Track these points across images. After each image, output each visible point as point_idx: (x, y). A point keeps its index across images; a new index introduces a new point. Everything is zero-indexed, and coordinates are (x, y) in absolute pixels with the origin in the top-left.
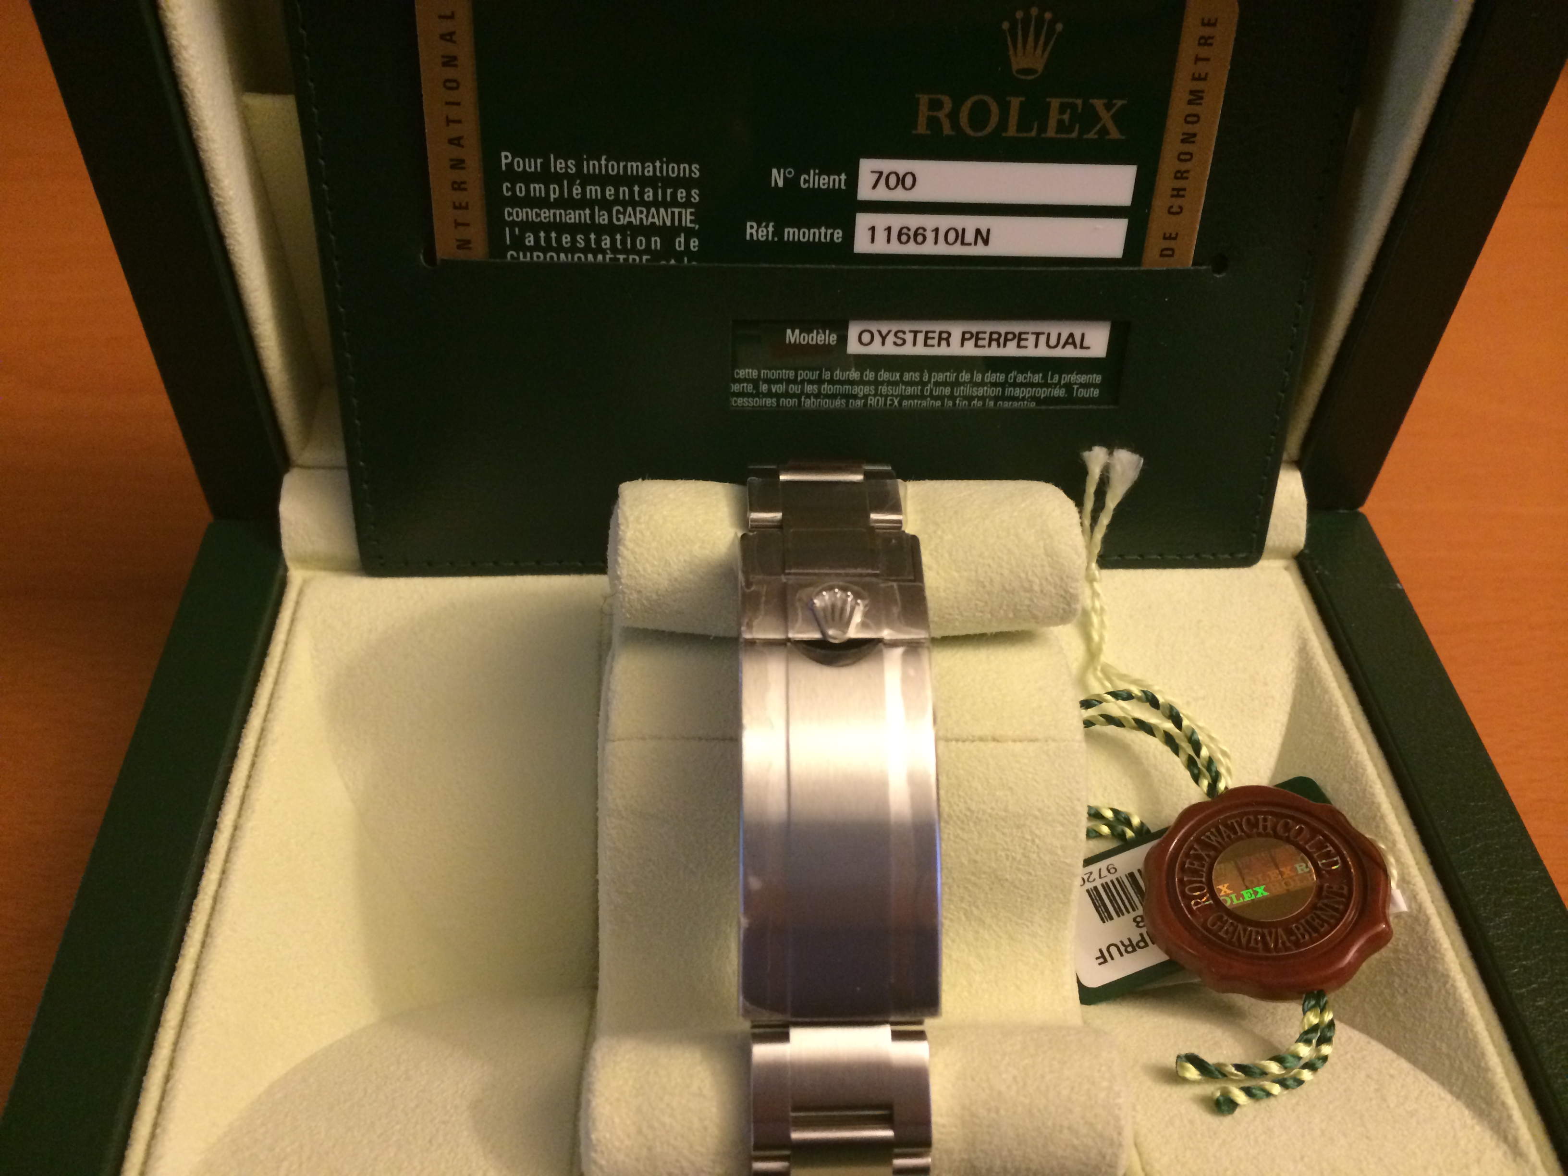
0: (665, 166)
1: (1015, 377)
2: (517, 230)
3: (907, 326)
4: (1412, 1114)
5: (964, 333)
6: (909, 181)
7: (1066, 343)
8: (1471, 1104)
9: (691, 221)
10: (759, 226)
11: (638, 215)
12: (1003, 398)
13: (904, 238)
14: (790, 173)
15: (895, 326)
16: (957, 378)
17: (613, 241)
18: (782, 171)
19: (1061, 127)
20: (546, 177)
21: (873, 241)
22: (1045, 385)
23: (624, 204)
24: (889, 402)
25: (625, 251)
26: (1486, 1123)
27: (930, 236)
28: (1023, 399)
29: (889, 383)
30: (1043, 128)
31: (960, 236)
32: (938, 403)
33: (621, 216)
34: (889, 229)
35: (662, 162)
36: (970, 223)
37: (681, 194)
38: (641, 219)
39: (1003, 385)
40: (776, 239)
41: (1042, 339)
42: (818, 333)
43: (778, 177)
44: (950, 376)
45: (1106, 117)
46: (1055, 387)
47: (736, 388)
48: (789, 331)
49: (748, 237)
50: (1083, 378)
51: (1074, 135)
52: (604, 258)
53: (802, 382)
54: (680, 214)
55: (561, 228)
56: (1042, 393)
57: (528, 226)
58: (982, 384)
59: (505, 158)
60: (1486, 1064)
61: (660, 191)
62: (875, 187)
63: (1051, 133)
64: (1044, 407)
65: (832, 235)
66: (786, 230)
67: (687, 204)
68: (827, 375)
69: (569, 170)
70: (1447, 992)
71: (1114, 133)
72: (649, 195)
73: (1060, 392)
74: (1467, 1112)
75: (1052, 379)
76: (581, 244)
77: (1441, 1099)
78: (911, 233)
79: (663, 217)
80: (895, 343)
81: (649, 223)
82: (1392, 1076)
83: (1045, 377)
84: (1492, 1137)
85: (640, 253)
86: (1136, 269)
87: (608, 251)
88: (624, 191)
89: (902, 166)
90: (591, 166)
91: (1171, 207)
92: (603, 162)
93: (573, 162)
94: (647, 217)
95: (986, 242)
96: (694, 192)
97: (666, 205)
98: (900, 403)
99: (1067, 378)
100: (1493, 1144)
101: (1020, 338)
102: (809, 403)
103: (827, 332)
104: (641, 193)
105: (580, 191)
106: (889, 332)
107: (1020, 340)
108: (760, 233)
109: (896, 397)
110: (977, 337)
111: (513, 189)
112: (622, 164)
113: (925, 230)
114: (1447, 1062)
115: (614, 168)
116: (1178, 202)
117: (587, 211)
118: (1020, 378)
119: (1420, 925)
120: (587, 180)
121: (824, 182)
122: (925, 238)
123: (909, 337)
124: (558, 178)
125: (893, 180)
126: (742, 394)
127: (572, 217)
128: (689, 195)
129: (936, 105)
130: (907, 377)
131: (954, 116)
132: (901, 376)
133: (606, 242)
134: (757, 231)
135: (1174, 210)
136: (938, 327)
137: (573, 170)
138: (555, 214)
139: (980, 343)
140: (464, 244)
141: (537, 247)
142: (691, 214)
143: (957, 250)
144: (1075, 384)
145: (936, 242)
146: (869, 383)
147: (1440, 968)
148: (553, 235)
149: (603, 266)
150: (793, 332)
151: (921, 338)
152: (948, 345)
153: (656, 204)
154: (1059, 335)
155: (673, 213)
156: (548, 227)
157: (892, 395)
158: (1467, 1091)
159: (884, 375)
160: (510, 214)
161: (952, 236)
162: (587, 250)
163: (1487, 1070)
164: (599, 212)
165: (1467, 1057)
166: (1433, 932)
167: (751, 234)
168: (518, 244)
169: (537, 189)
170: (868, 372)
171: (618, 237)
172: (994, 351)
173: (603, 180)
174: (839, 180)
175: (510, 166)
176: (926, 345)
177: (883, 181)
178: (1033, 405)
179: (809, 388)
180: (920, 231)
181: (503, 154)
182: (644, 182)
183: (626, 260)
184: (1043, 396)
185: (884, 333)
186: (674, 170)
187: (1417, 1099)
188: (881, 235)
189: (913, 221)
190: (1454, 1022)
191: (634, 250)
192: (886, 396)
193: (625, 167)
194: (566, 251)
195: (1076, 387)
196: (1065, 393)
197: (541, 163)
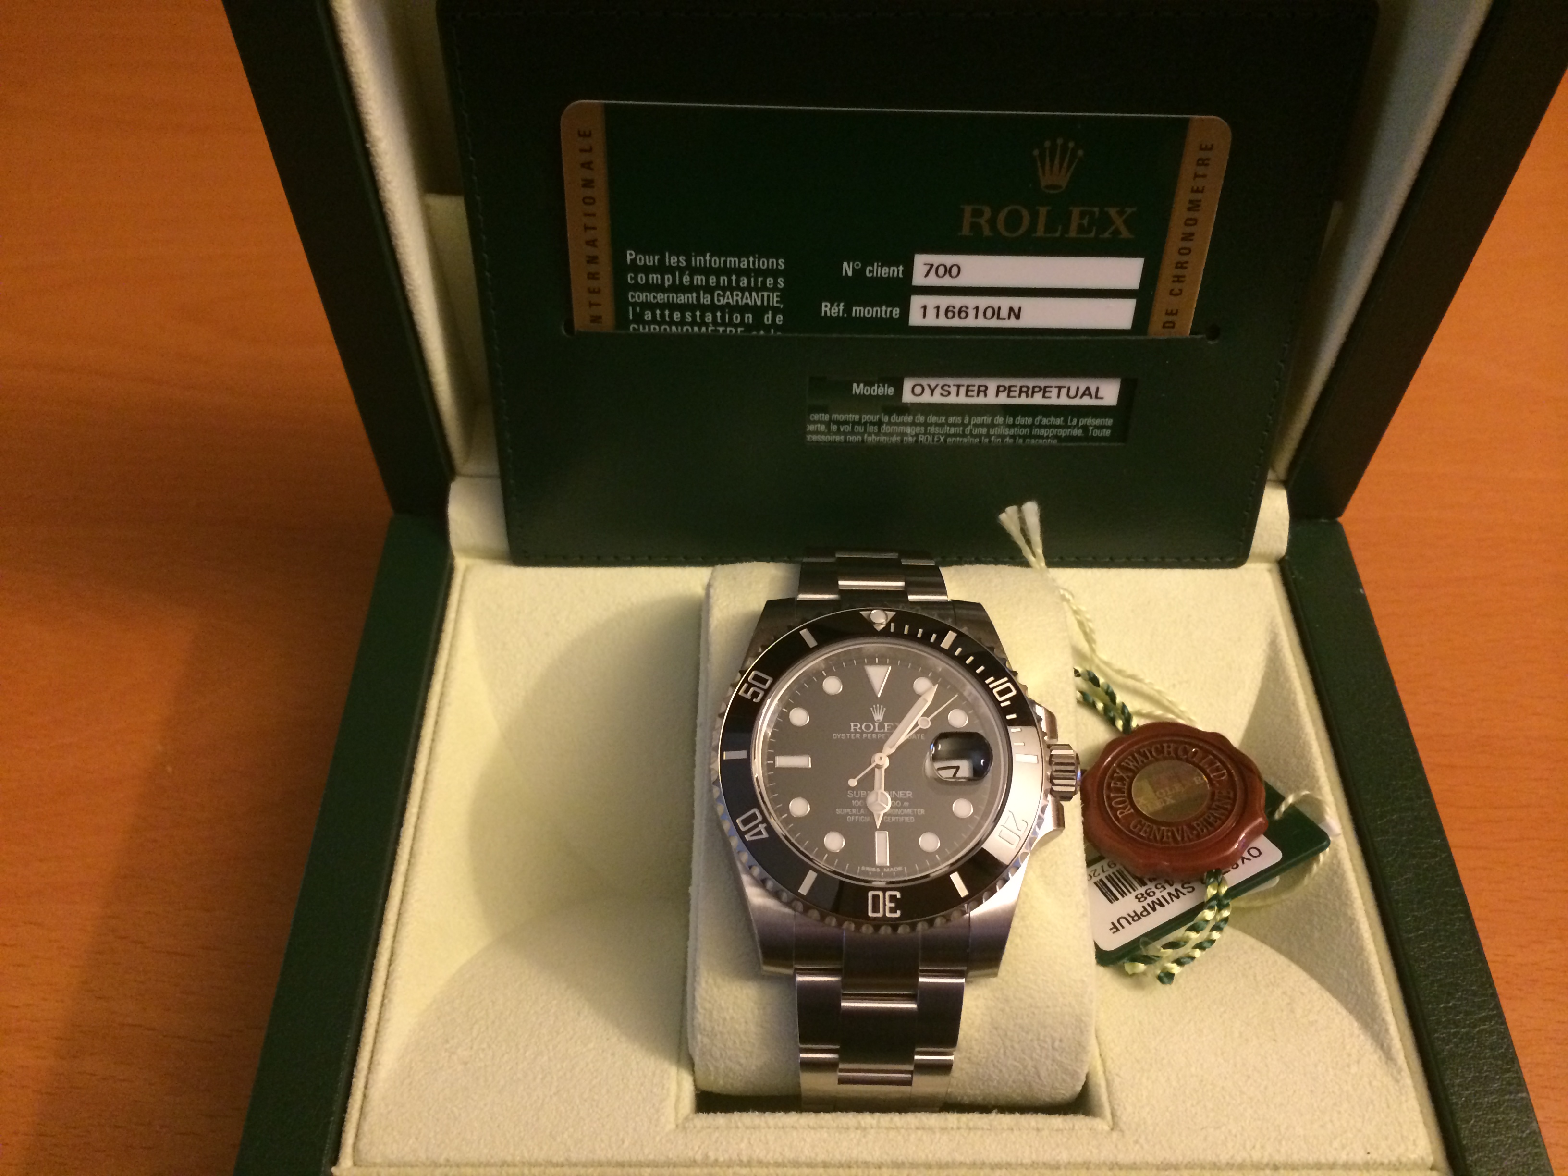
0: (757, 260)
1: (1041, 421)
2: (638, 309)
3: (951, 381)
4: (1312, 1023)
5: (998, 387)
6: (955, 271)
7: (1084, 394)
8: (1359, 1018)
9: (777, 302)
10: (832, 305)
11: (735, 298)
12: (1031, 436)
13: (950, 314)
14: (858, 265)
15: (941, 381)
16: (993, 420)
17: (714, 317)
18: (851, 264)
19: (1081, 229)
20: (662, 268)
21: (924, 316)
22: (1065, 426)
23: (724, 289)
24: (936, 439)
25: (723, 324)
26: (1369, 1034)
27: (972, 313)
28: (1048, 437)
29: (937, 425)
30: (1066, 229)
31: (997, 313)
32: (977, 440)
33: (721, 299)
34: (938, 308)
35: (754, 258)
36: (1004, 303)
37: (770, 282)
38: (737, 301)
39: (1031, 427)
40: (845, 315)
41: (1064, 391)
42: (878, 387)
43: (848, 269)
44: (987, 419)
45: (1119, 222)
46: (1074, 429)
47: (811, 428)
48: (855, 385)
49: (823, 314)
50: (1098, 422)
51: (1092, 235)
52: (707, 329)
53: (865, 423)
54: (768, 296)
55: (673, 307)
56: (1063, 433)
57: (646, 306)
58: (1014, 425)
59: (630, 255)
60: (1375, 989)
61: (752, 280)
62: (926, 276)
63: (1073, 234)
64: (1064, 444)
65: (891, 312)
66: (854, 309)
67: (775, 289)
68: (885, 419)
69: (680, 264)
70: (1352, 931)
71: (1125, 234)
72: (744, 282)
73: (1078, 432)
74: (1356, 1024)
75: (1071, 421)
76: (689, 319)
77: (1338, 1013)
78: (956, 311)
79: (755, 299)
80: (942, 395)
81: (743, 303)
82: (1302, 994)
83: (1065, 421)
84: (1372, 1044)
85: (736, 326)
86: (1142, 338)
87: (711, 325)
88: (724, 280)
89: (948, 259)
90: (698, 261)
91: (1172, 290)
92: (708, 258)
93: (684, 258)
94: (742, 298)
95: (1018, 317)
96: (781, 281)
97: (757, 290)
98: (945, 440)
99: (1083, 421)
100: (1372, 1050)
101: (1045, 391)
102: (871, 439)
103: (886, 385)
104: (737, 281)
105: (689, 279)
106: (937, 386)
107: (1045, 392)
108: (833, 311)
109: (942, 435)
110: (1009, 390)
111: (635, 278)
112: (722, 260)
113: (967, 308)
114: (1346, 986)
115: (716, 262)
116: (1178, 286)
117: (694, 295)
118: (1045, 421)
119: (1338, 877)
120: (694, 271)
121: (885, 272)
122: (967, 315)
123: (953, 390)
124: (671, 270)
125: (941, 271)
126: (817, 432)
127: (682, 299)
128: (776, 282)
129: (978, 213)
130: (951, 420)
131: (992, 222)
132: (946, 420)
133: (709, 318)
134: (830, 309)
135: (1174, 292)
136: (977, 382)
137: (683, 264)
138: (668, 297)
139: (1012, 394)
140: (596, 319)
141: (654, 321)
142: (777, 296)
143: (994, 323)
144: (1091, 426)
145: (976, 317)
146: (920, 425)
147: (1349, 913)
148: (667, 312)
149: (706, 336)
150: (858, 386)
151: (963, 390)
152: (986, 395)
153: (749, 289)
154: (1078, 388)
155: (763, 296)
156: (662, 306)
157: (939, 434)
158: (1358, 1008)
159: (932, 419)
160: (633, 297)
161: (989, 313)
162: (693, 323)
163: (1374, 993)
164: (704, 295)
165: (1361, 982)
166: (1347, 884)
167: (826, 312)
168: (639, 319)
169: (655, 278)
170: (919, 416)
171: (719, 314)
172: (1023, 400)
173: (707, 271)
174: (898, 271)
175: (633, 261)
176: (967, 395)
177: (933, 271)
178: (1055, 442)
179: (871, 429)
180: (964, 309)
181: (628, 252)
182: (740, 272)
183: (725, 331)
184: (1063, 435)
185: (933, 386)
186: (764, 264)
187: (1319, 1012)
188: (931, 312)
189: (958, 301)
190: (1355, 955)
191: (731, 323)
192: (934, 435)
193: (725, 262)
194: (677, 324)
195: (1091, 428)
196: (1083, 433)
197: (658, 259)
